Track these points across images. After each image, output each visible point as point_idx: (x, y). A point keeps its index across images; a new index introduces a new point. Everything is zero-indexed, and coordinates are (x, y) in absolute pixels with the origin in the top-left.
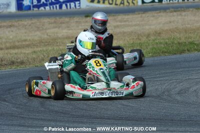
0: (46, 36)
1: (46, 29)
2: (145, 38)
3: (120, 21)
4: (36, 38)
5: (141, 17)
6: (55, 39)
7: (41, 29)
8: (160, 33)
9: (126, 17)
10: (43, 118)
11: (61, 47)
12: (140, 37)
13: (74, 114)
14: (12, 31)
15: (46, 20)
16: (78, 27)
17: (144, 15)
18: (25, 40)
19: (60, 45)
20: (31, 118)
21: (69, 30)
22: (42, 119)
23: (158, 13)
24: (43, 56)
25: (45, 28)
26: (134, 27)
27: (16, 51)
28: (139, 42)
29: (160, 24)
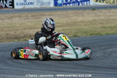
0: (70, 21)
1: (70, 17)
3: (112, 13)
4: (65, 22)
6: (75, 23)
7: (67, 16)
9: (115, 10)
11: (78, 27)
13: (86, 65)
15: (70, 12)
16: (88, 16)
18: (59, 23)
20: (62, 67)
21: (83, 17)
24: (68, 32)
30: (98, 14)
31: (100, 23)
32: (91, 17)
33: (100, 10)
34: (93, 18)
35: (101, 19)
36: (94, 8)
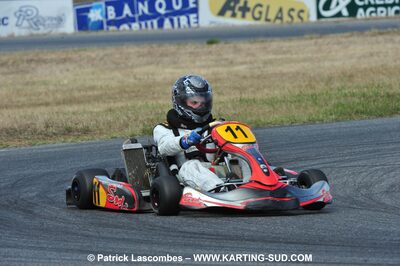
0: (132, 80)
1: (132, 67)
2: (323, 84)
3: (276, 52)
4: (114, 84)
5: (316, 43)
6: (150, 86)
7: (123, 65)
8: (351, 76)
9: (285, 44)
10: (126, 237)
11: (161, 102)
12: (313, 83)
13: (186, 229)
14: (68, 70)
15: (132, 50)
16: (194, 62)
17: (320, 41)
18: (93, 88)
19: (159, 98)
20: (103, 238)
21: (177, 68)
22: (124, 239)
23: (347, 37)
24: (126, 119)
25: (130, 64)
26: (302, 64)
27: (75, 108)
28: (310, 92)
29: (351, 57)
30: (226, 56)
31: (235, 88)
32: (204, 67)
33: (232, 45)
34: (211, 71)
35: (236, 75)
36: (212, 38)
